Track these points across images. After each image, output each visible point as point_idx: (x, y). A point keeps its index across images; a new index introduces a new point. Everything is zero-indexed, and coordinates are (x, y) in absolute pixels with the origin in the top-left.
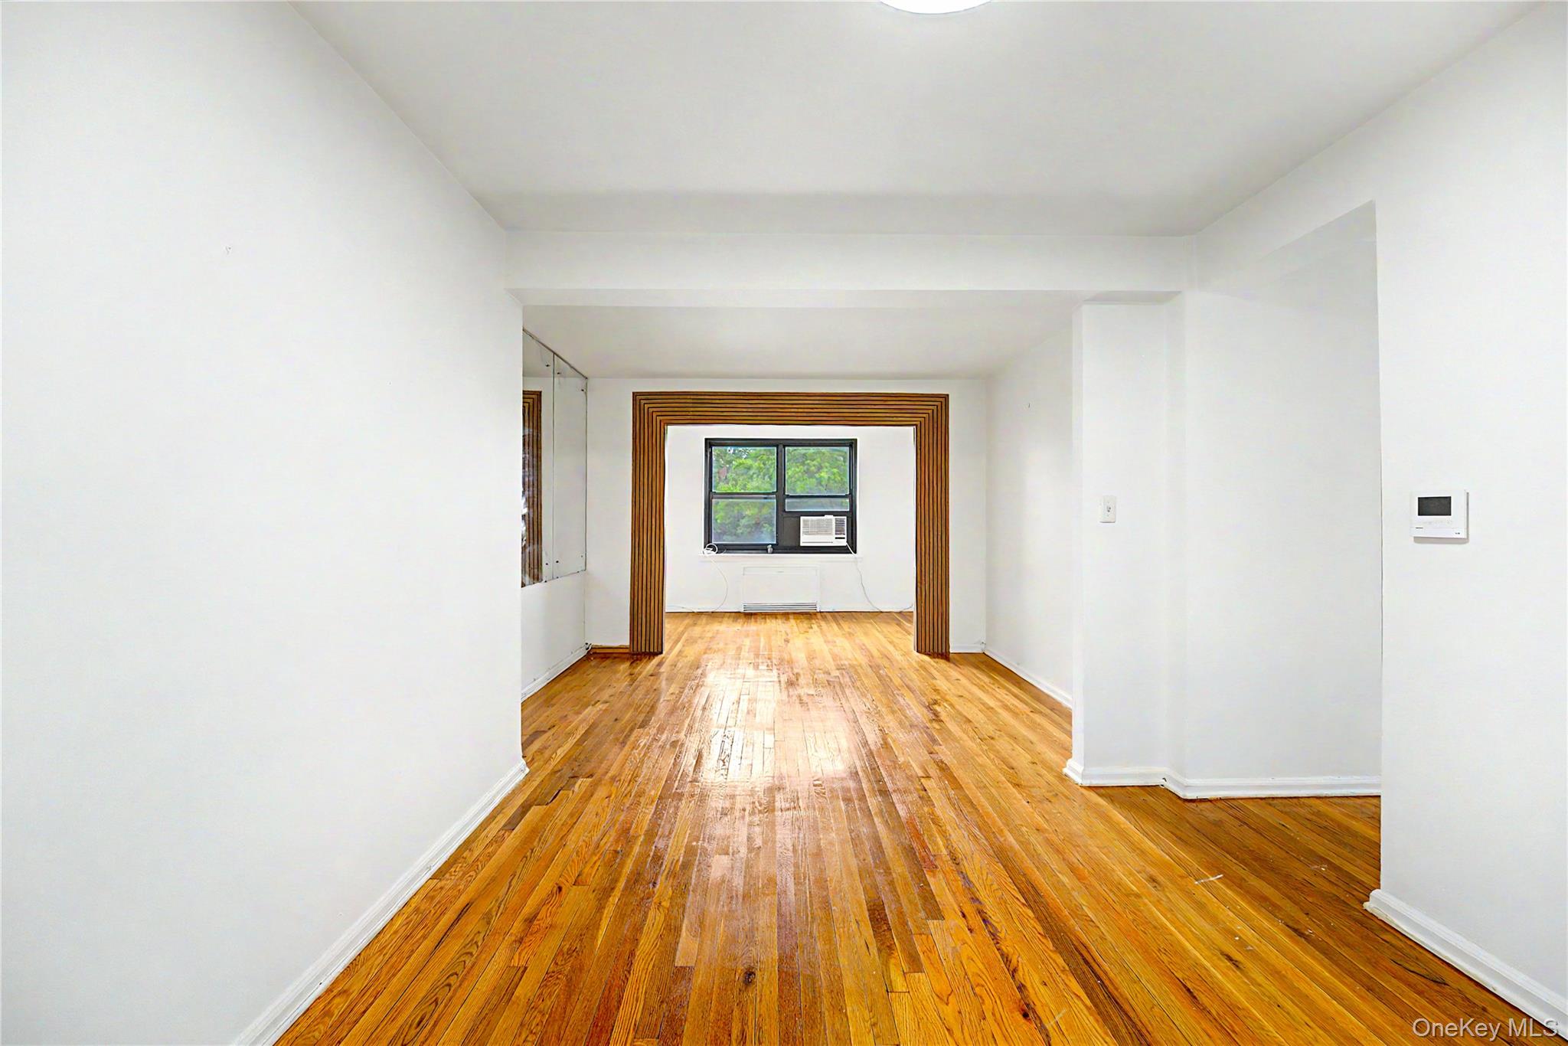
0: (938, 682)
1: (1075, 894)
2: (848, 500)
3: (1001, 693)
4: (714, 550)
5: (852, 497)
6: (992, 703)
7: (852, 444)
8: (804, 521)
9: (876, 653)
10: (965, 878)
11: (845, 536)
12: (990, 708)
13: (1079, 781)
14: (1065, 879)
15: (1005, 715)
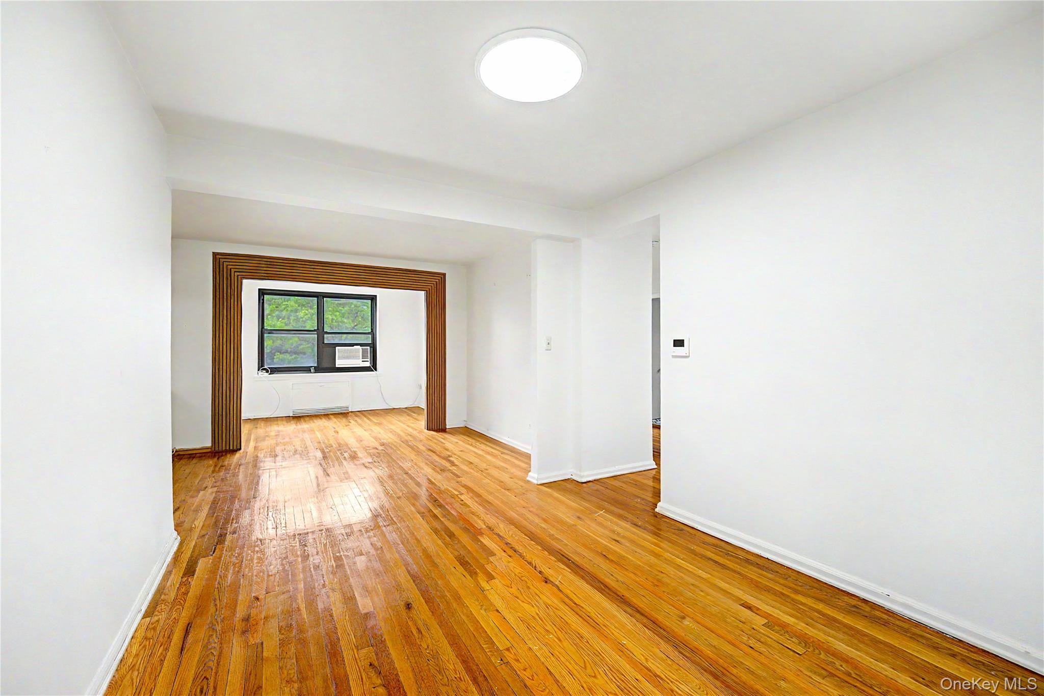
0: (446, 445)
1: (549, 530)
2: (370, 336)
3: (483, 446)
4: (267, 372)
5: (373, 333)
6: (480, 452)
7: (373, 299)
8: (338, 350)
9: (402, 434)
10: (499, 535)
11: (369, 360)
12: (480, 455)
13: (535, 482)
14: (543, 525)
15: (489, 457)
